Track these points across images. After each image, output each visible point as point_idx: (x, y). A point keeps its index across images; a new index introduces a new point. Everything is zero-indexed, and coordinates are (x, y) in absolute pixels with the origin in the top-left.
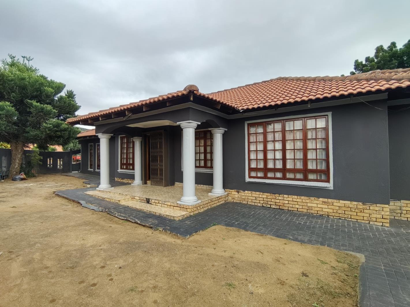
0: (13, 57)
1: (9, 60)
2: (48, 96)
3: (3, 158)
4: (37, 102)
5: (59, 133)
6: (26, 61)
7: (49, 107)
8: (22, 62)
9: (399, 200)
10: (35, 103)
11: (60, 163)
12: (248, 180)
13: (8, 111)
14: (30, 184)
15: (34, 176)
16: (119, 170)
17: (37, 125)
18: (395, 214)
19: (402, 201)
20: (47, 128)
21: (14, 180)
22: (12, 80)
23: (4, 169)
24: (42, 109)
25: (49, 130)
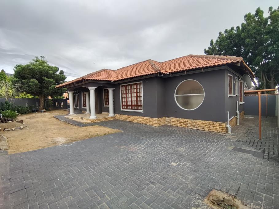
0: (37, 57)
1: (35, 59)
2: (51, 75)
3: (37, 103)
4: (47, 78)
5: (56, 91)
6: (42, 59)
7: (51, 80)
8: (40, 59)
9: (170, 117)
10: (46, 79)
11: (62, 104)
12: (121, 110)
13: (35, 83)
14: (46, 114)
15: (50, 111)
16: (83, 107)
17: (47, 88)
18: (169, 123)
19: (171, 118)
20: (51, 89)
21: (41, 112)
22: (36, 70)
23: (37, 108)
24: (49, 81)
25: (52, 90)
